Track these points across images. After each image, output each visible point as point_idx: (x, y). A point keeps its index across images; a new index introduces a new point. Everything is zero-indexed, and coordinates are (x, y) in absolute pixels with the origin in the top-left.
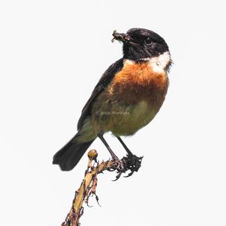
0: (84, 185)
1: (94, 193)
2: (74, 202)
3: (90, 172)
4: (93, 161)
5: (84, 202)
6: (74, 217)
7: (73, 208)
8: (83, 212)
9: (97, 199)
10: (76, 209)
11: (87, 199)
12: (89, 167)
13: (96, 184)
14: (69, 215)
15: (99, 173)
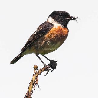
0: (33, 81)
1: (37, 84)
2: (28, 88)
3: (35, 75)
4: (36, 70)
5: (33, 88)
6: (29, 95)
7: (28, 91)
8: (32, 93)
9: (39, 87)
10: (30, 91)
11: (34, 87)
12: (34, 73)
13: (38, 80)
14: (26, 94)
15: (39, 75)
